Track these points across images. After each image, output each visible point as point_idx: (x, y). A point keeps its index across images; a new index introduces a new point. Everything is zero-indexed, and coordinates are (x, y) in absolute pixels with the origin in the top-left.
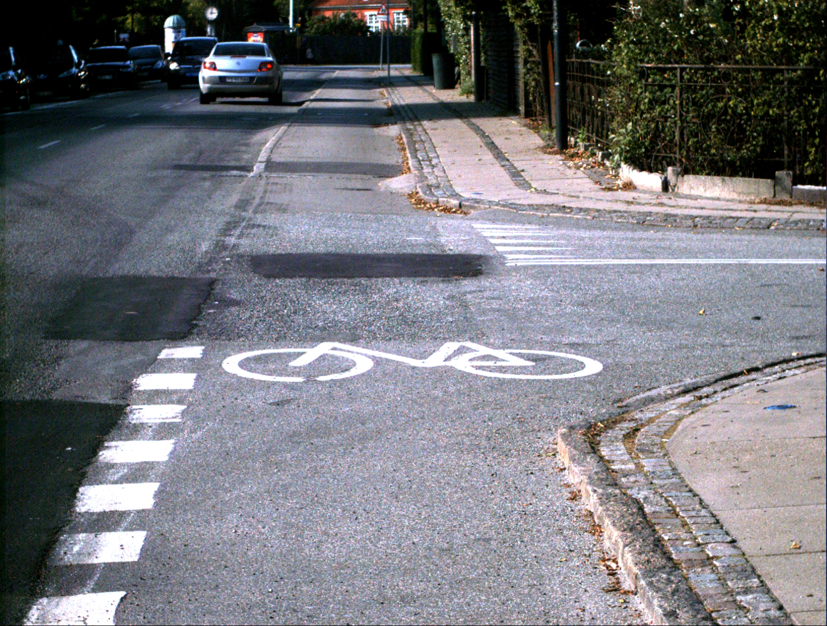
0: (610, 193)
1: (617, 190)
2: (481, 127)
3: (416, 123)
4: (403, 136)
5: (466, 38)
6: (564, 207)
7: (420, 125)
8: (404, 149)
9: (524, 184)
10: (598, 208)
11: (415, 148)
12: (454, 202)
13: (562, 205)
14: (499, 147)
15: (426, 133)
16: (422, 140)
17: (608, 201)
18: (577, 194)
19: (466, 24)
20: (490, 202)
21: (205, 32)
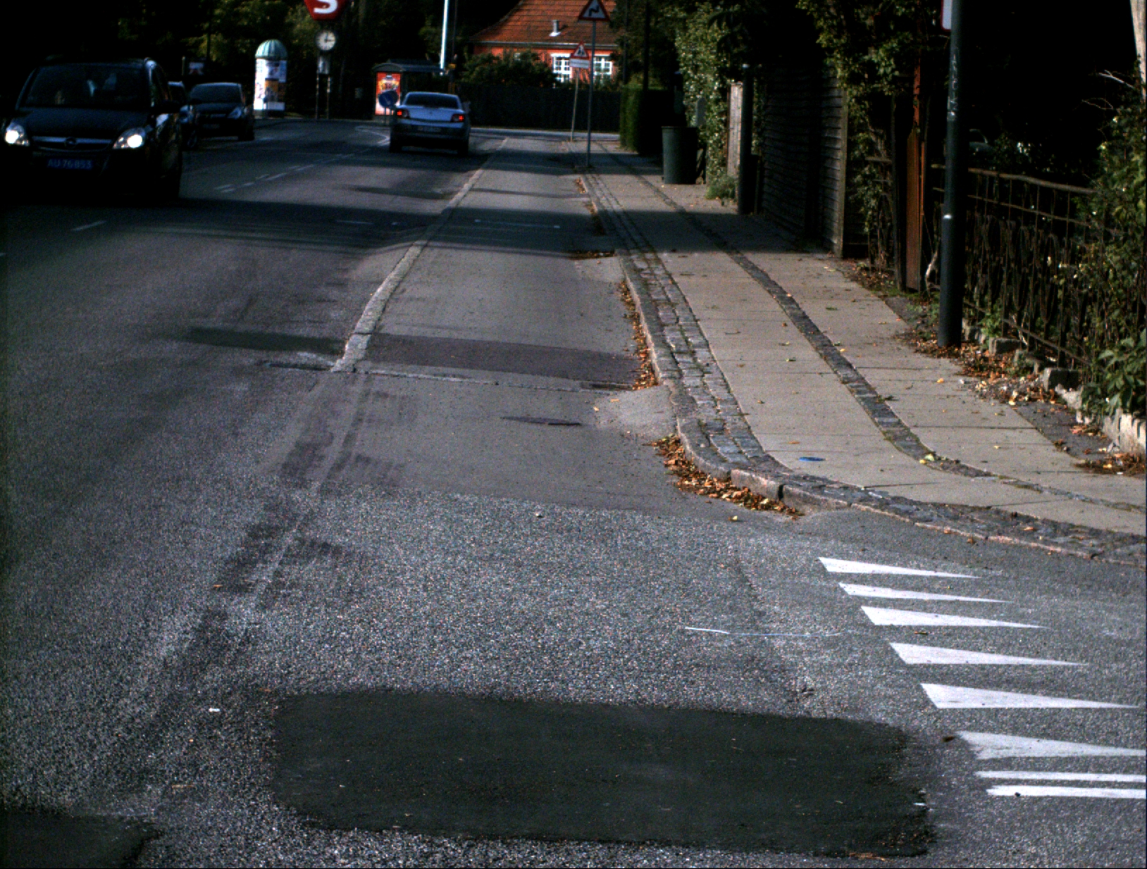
0: (1101, 481)
1: (1112, 472)
2: (773, 277)
3: (649, 256)
4: (631, 286)
5: (722, 105)
6: (1015, 515)
7: (658, 261)
8: (635, 318)
9: (903, 438)
10: (1095, 524)
11: (658, 318)
12: (767, 483)
13: (1012, 510)
14: (822, 330)
15: (674, 284)
16: (668, 300)
17: (1108, 505)
18: (1033, 480)
19: (723, 82)
20: (846, 488)
21: (316, 67)
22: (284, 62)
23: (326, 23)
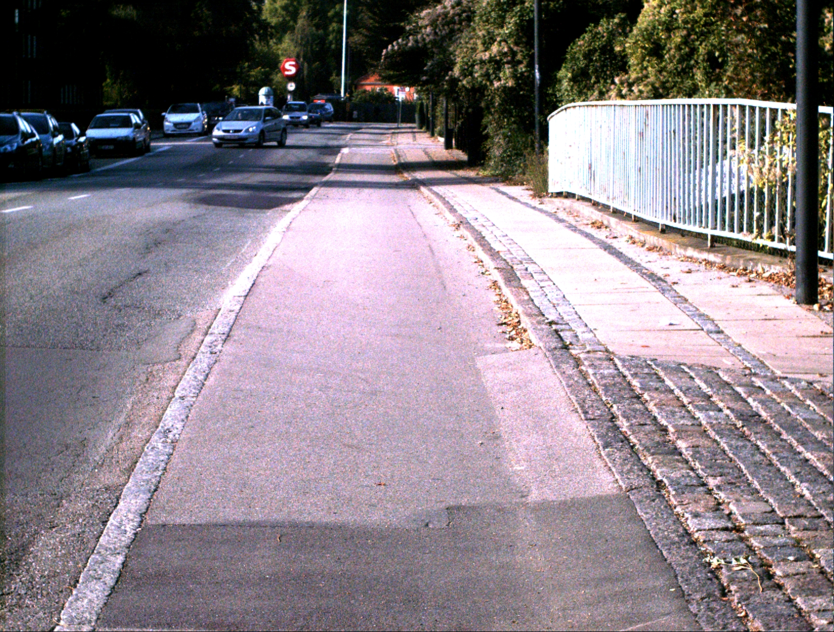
21: (287, 99)
22: (272, 97)
23: (290, 78)
